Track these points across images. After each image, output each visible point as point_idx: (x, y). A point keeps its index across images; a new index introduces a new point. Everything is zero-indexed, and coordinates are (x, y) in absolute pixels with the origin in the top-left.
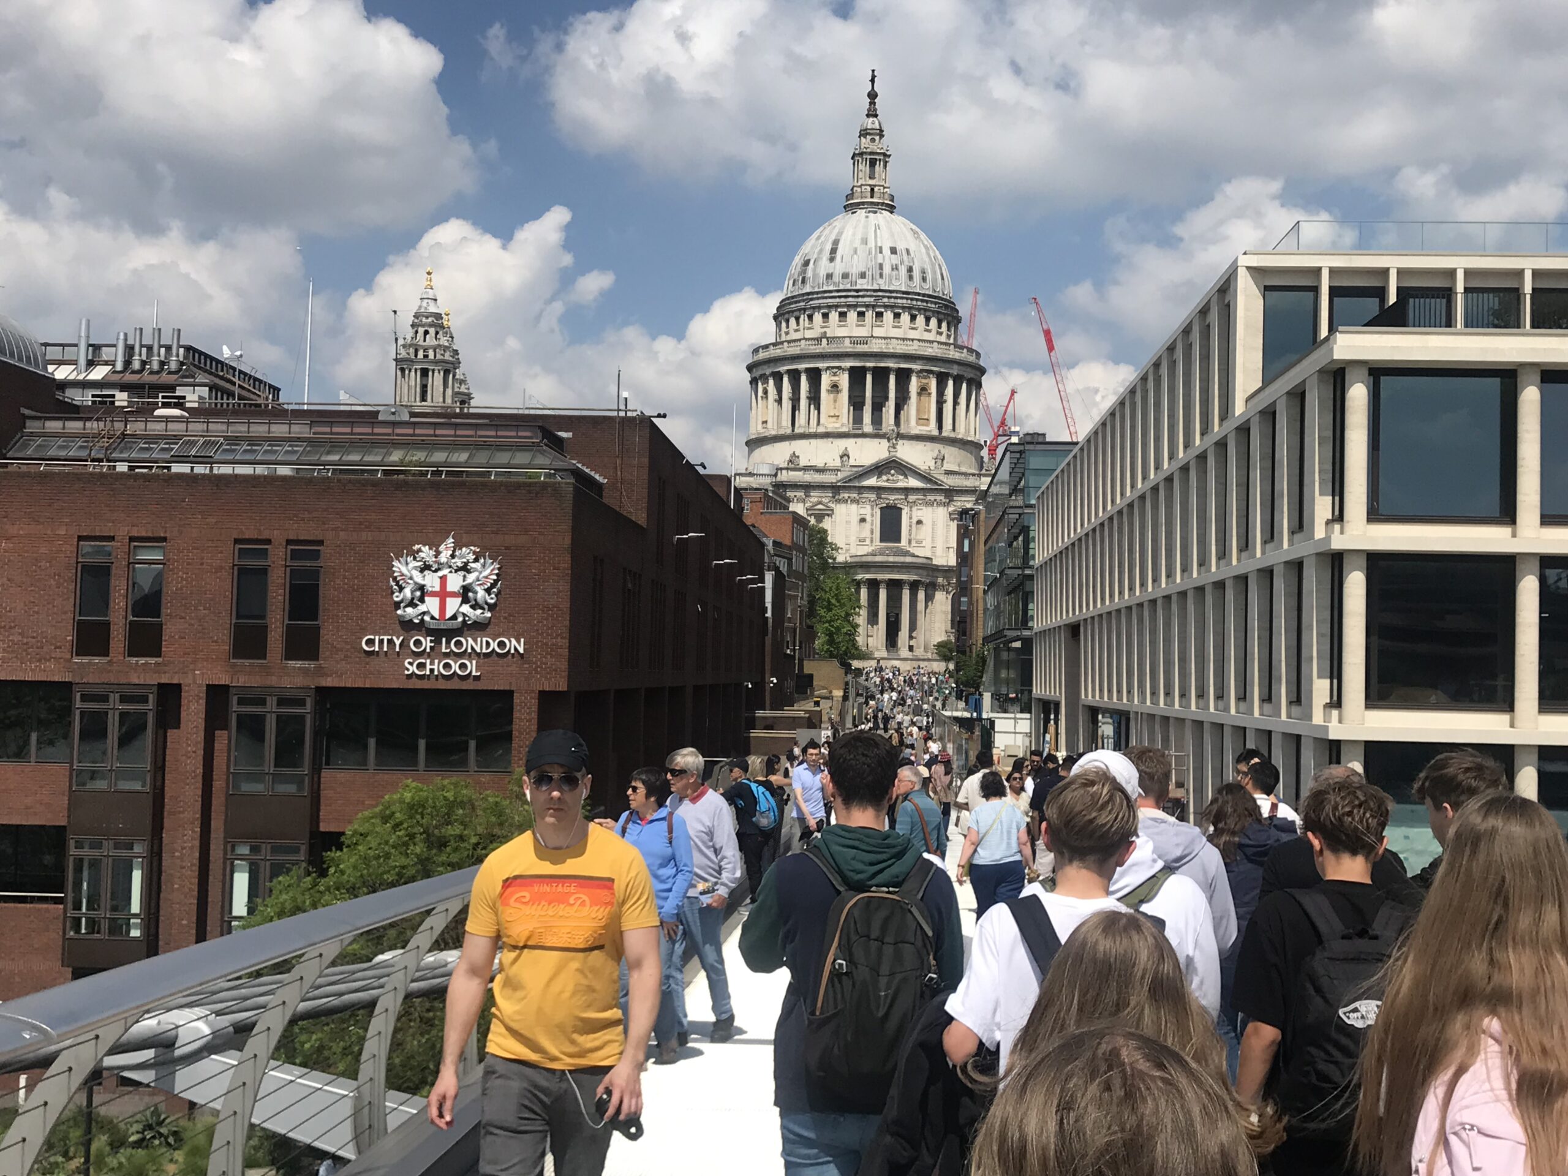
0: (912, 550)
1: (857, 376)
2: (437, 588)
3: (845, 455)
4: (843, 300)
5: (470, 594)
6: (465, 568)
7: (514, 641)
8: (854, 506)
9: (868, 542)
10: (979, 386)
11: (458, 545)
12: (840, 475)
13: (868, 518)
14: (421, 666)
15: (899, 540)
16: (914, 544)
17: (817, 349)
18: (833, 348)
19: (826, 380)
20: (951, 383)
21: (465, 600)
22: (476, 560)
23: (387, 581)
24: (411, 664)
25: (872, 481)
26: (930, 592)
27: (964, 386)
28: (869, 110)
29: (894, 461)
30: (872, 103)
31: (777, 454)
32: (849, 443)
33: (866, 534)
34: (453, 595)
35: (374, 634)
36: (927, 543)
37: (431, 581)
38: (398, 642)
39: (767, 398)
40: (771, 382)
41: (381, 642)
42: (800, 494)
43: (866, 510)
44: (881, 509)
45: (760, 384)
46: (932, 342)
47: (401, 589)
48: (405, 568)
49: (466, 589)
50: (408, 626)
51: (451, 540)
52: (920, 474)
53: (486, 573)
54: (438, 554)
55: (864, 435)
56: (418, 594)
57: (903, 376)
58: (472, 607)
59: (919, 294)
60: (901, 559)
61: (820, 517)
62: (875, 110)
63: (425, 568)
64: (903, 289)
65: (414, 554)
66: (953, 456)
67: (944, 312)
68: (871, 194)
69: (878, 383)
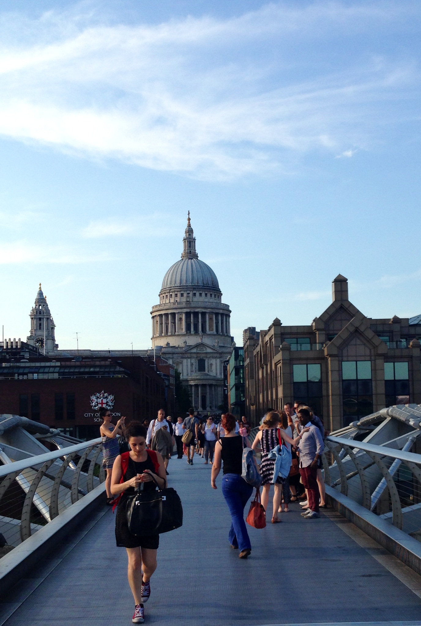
0: (209, 374)
1: (188, 314)
2: (101, 402)
3: (185, 342)
4: (182, 289)
5: (108, 403)
6: (107, 398)
7: (118, 413)
8: (189, 360)
9: (194, 371)
10: (229, 316)
11: (105, 393)
12: (184, 349)
13: (194, 363)
14: (98, 420)
15: (205, 371)
16: (210, 372)
17: (175, 306)
18: (179, 306)
19: (177, 316)
20: (220, 316)
21: (107, 405)
22: (109, 396)
23: (89, 401)
24: (96, 419)
25: (194, 351)
26: (216, 388)
27: (225, 317)
28: (188, 224)
29: (202, 344)
30: (189, 222)
31: (162, 342)
32: (186, 338)
33: (194, 368)
34: (104, 403)
35: (87, 413)
36: (214, 371)
37: (100, 401)
38: (92, 415)
39: (157, 323)
40: (158, 317)
41: (89, 414)
42: (170, 356)
43: (193, 361)
44: (199, 360)
45: (155, 318)
46: (212, 302)
47: (93, 403)
48: (93, 398)
49: (107, 402)
50: (95, 411)
51: (103, 391)
52: (211, 348)
53: (111, 399)
54: (100, 395)
55: (192, 335)
56: (96, 404)
57: (204, 314)
58: (108, 406)
59: (208, 287)
60: (206, 377)
61: (178, 364)
62: (190, 224)
63: (97, 398)
64: (202, 285)
65: (95, 395)
66: (222, 341)
67: (216, 292)
68: (189, 252)
69: (195, 317)
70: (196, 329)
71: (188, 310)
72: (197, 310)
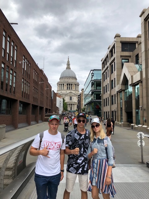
0: (73, 101)
3: (66, 92)
4: (66, 77)
10: (79, 86)
13: (69, 98)
17: (64, 82)
19: (64, 85)
20: (76, 85)
25: (69, 94)
26: (75, 105)
31: (60, 92)
45: (58, 85)
46: (74, 81)
52: (74, 94)
66: (77, 92)
67: (76, 79)
68: (68, 68)
69: (69, 85)
70: (69, 89)
71: (67, 83)
72: (70, 83)
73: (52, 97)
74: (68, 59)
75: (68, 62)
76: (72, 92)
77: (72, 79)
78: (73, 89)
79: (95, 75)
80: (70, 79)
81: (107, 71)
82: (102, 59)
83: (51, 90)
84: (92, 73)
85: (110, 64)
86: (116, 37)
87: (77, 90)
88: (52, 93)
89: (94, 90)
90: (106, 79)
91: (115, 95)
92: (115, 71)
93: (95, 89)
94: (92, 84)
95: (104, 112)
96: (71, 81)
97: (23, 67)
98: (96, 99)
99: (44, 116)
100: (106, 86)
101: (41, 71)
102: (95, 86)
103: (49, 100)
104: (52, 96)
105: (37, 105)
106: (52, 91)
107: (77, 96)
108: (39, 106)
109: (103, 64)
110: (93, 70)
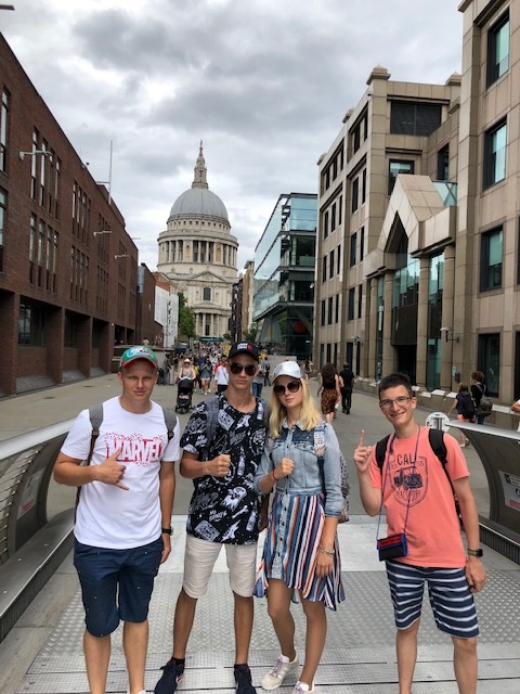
1: (196, 243)
3: (191, 269)
4: (191, 217)
8: (195, 287)
9: (199, 300)
10: (237, 250)
12: (189, 276)
13: (199, 292)
15: (210, 300)
16: (215, 301)
17: (182, 234)
18: (187, 233)
19: (185, 244)
20: (228, 248)
25: (200, 278)
26: (220, 318)
27: (232, 249)
28: (200, 154)
29: (208, 272)
31: (168, 269)
32: (193, 266)
33: (199, 297)
36: (220, 301)
39: (164, 251)
40: (165, 244)
42: (175, 282)
43: (198, 289)
44: (204, 288)
45: (161, 245)
46: (221, 233)
52: (217, 277)
55: (198, 263)
57: (211, 244)
59: (217, 217)
60: (211, 306)
64: (211, 215)
66: (229, 273)
67: (226, 223)
68: (200, 182)
69: (202, 247)
70: (203, 259)
71: (196, 239)
72: (205, 239)
73: (138, 287)
74: (201, 149)
75: (201, 161)
76: (213, 270)
77: (212, 224)
78: (215, 262)
79: (294, 215)
80: (206, 223)
81: (337, 200)
82: (323, 157)
83: (135, 260)
84: (285, 207)
85: (349, 177)
86: (373, 77)
87: (228, 264)
88: (141, 273)
89: (291, 265)
90: (333, 229)
91: (361, 286)
92: (364, 201)
93: (293, 263)
94: (282, 246)
95: (322, 345)
96: (208, 231)
97: (33, 174)
98: (296, 299)
99: (111, 352)
100: (332, 253)
101: (101, 191)
102: (294, 253)
103: (128, 296)
104: (141, 281)
105: (84, 313)
106: (139, 265)
107: (231, 287)
108: (92, 316)
109: (323, 174)
110: (289, 197)
